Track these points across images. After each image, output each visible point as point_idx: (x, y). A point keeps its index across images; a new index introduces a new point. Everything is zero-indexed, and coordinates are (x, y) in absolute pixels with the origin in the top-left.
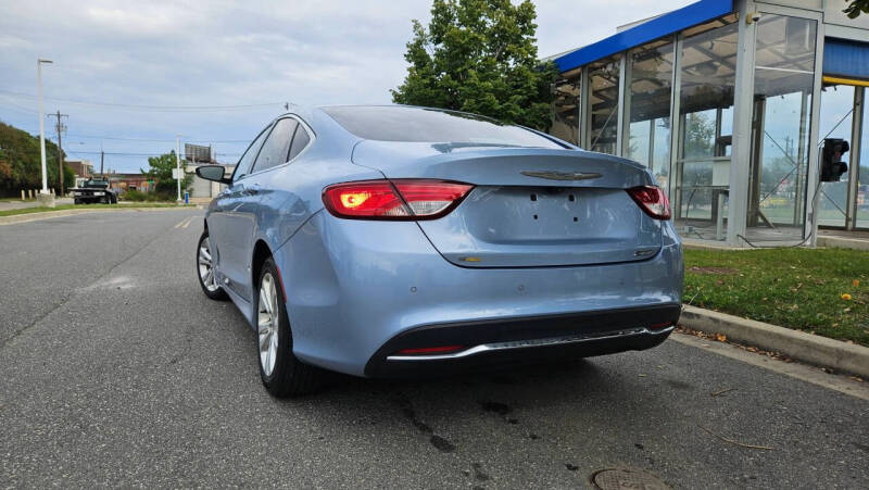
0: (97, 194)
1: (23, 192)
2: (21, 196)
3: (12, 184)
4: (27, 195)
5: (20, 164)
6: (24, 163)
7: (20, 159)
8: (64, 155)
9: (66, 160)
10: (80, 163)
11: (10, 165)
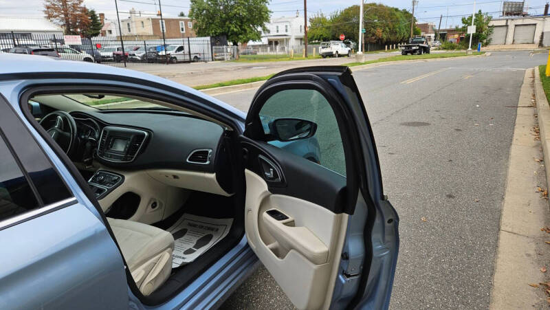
0: (414, 48)
1: (386, 47)
2: (385, 49)
3: (381, 42)
4: (388, 48)
5: (387, 29)
6: (389, 29)
7: (387, 26)
8: (415, 20)
9: (416, 23)
10: (427, 24)
11: (381, 30)
